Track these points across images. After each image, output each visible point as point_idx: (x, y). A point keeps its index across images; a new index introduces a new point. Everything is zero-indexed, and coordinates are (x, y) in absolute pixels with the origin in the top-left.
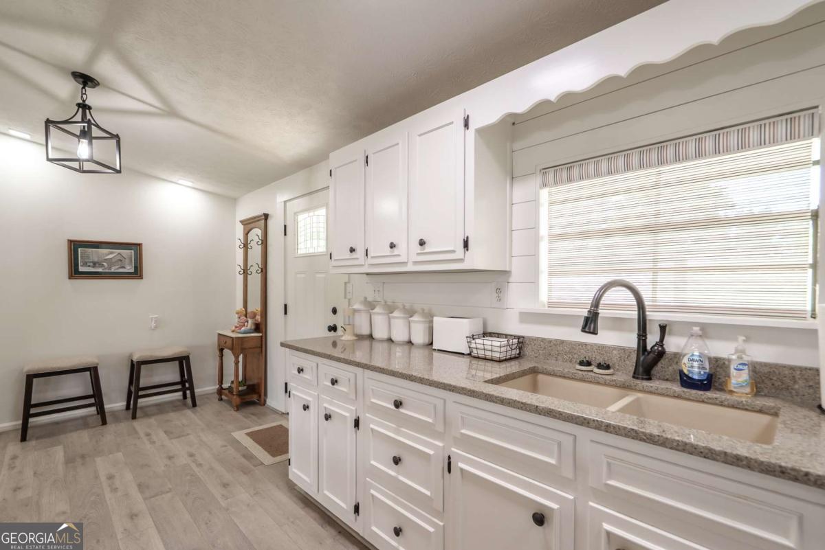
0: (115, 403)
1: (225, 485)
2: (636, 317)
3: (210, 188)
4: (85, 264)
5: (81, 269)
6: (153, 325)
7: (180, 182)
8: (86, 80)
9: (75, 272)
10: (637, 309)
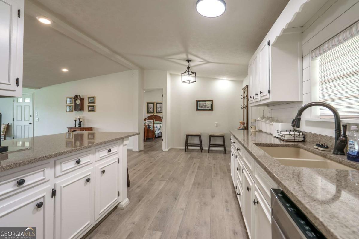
0: (206, 148)
1: (216, 174)
2: (334, 121)
3: (232, 79)
4: (200, 107)
5: (199, 108)
6: (216, 125)
7: (223, 79)
8: (189, 61)
9: (197, 109)
10: (334, 118)
